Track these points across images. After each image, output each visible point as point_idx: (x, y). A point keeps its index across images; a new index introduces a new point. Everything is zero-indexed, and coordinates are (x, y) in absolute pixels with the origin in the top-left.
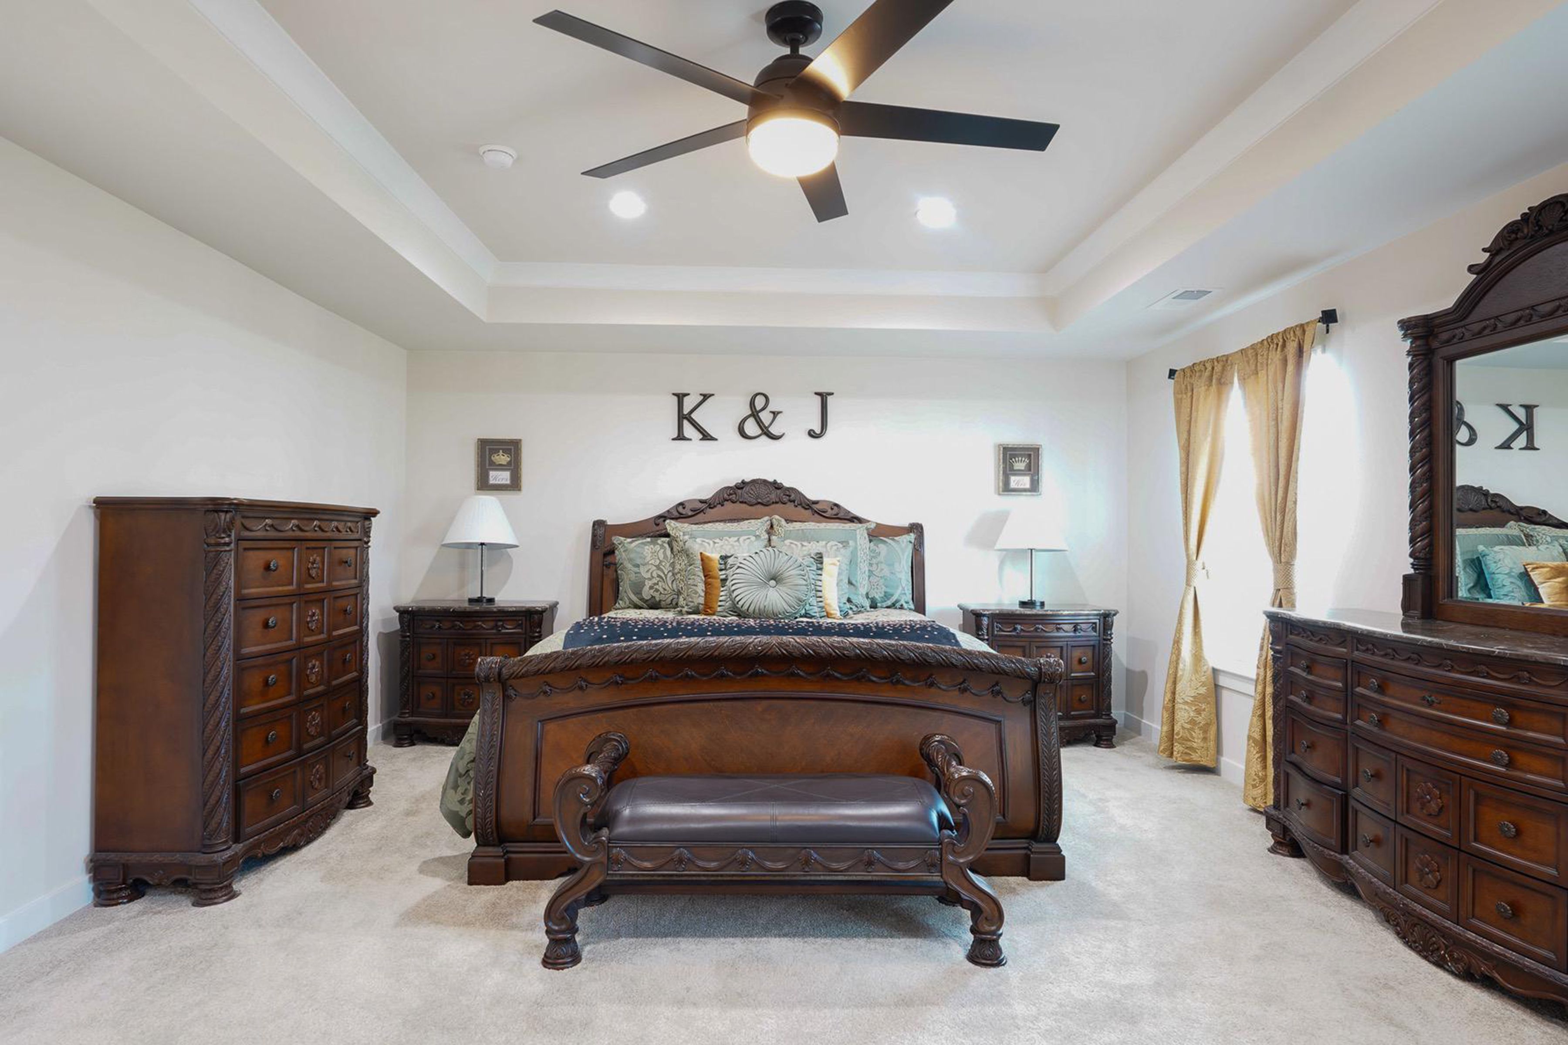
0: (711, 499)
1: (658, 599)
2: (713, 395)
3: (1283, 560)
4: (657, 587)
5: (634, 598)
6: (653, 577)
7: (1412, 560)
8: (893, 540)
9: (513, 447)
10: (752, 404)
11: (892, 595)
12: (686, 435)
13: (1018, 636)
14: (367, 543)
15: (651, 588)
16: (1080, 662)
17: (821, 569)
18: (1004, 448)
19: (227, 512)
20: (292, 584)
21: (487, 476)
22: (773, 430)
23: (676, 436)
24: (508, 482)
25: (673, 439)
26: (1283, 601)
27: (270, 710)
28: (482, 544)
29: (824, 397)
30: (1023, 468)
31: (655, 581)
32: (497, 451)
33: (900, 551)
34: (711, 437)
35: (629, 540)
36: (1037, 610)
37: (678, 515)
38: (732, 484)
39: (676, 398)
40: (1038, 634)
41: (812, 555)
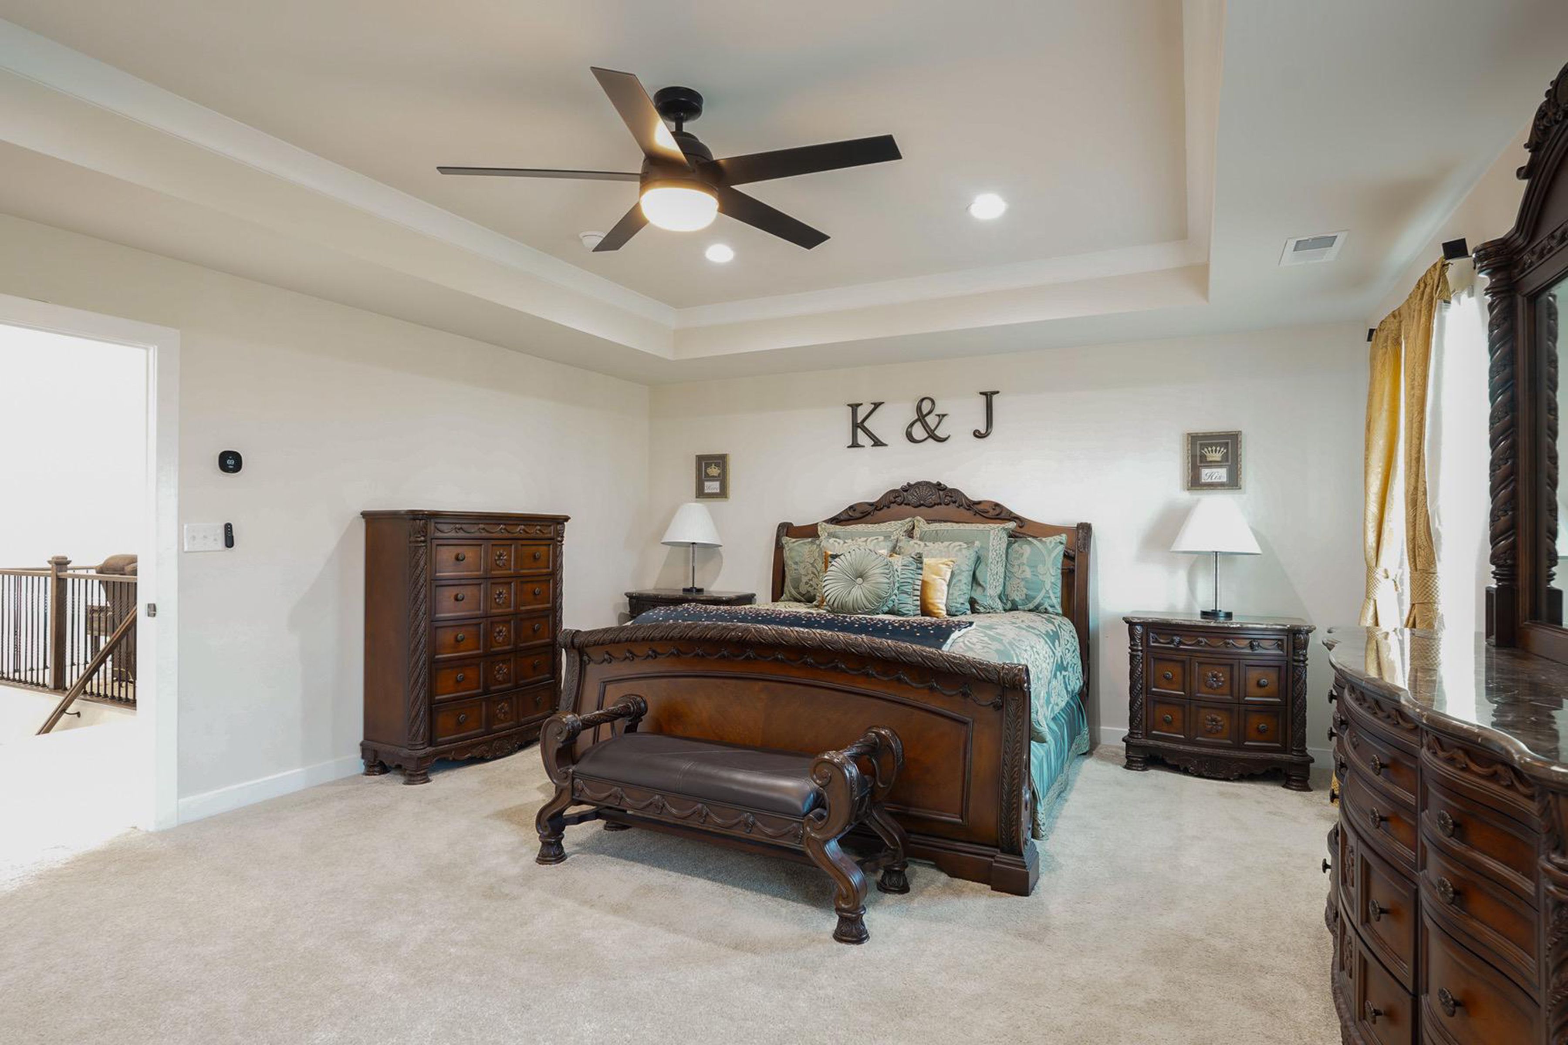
0: (877, 502)
1: (812, 594)
2: (883, 403)
3: (1418, 568)
4: (811, 582)
5: (794, 592)
6: (808, 574)
7: (1493, 568)
8: (1040, 541)
9: (721, 461)
10: (919, 409)
11: (1034, 598)
12: (860, 442)
13: (1177, 649)
14: (561, 541)
15: (807, 583)
16: (1259, 685)
17: (921, 569)
18: (1192, 437)
19: (420, 520)
20: (480, 570)
21: (703, 485)
22: (939, 433)
23: (850, 444)
24: (718, 491)
25: (848, 447)
26: (1417, 619)
27: (460, 658)
28: (694, 543)
29: (989, 396)
30: (1219, 459)
31: (809, 577)
32: (711, 464)
33: (1045, 552)
34: (882, 443)
35: (794, 540)
36: (1222, 621)
37: (849, 517)
38: (898, 488)
39: (850, 408)
40: (1227, 650)
41: (913, 555)
